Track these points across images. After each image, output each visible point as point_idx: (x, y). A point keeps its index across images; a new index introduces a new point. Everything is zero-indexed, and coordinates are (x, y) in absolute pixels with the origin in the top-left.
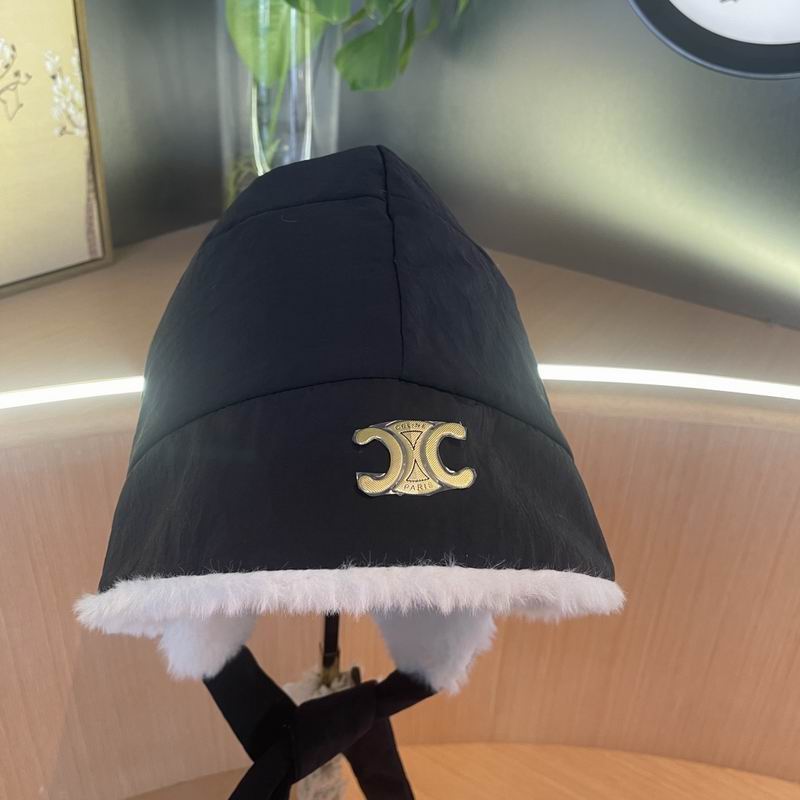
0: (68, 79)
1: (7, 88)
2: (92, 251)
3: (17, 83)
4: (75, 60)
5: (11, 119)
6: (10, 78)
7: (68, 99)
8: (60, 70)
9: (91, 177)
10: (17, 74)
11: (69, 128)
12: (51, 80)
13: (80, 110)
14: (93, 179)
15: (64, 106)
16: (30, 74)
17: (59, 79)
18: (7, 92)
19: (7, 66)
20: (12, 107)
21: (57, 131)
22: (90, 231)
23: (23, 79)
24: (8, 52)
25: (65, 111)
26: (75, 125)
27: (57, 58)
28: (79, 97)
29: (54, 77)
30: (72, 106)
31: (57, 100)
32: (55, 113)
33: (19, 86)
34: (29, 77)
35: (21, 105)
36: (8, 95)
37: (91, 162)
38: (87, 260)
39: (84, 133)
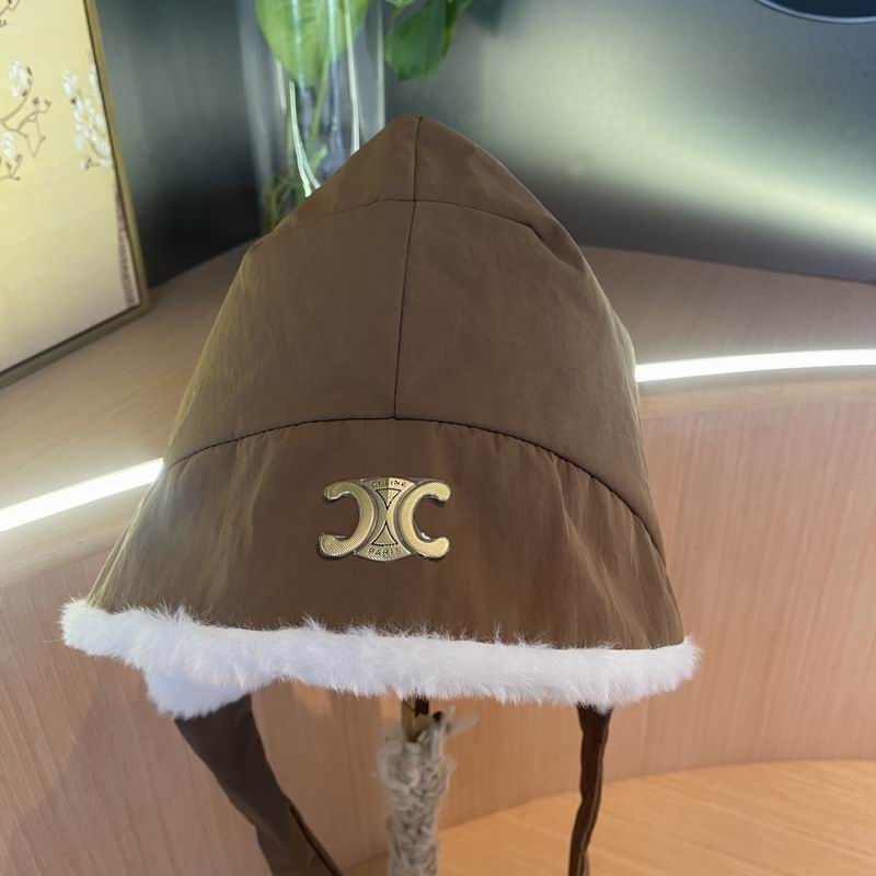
0: (88, 102)
1: (27, 120)
2: (130, 299)
3: (36, 113)
4: (93, 79)
5: (34, 155)
6: (29, 107)
7: (91, 127)
8: (79, 92)
9: (121, 213)
10: (36, 102)
11: (95, 159)
12: (72, 106)
13: (103, 137)
14: (123, 216)
15: (87, 134)
16: (49, 100)
17: (78, 102)
18: (28, 124)
19: (25, 94)
20: (34, 145)
21: (82, 165)
22: (125, 276)
23: (42, 106)
24: (24, 76)
25: (89, 140)
26: (100, 156)
27: (75, 78)
28: (101, 122)
29: (74, 101)
30: (94, 132)
31: (79, 127)
32: (79, 144)
33: (40, 115)
34: (48, 103)
35: (44, 138)
36: (29, 128)
37: (120, 197)
38: (125, 309)
39: (110, 163)
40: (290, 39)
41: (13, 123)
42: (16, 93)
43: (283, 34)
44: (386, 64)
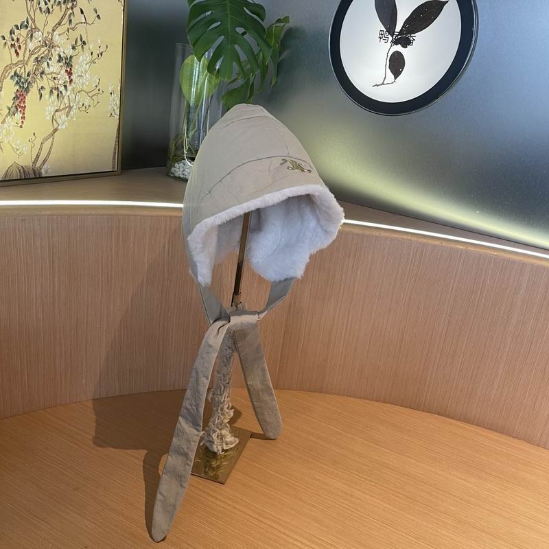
0: (116, 95)
1: (95, 95)
2: (114, 167)
4: (119, 88)
5: (95, 107)
6: (96, 91)
7: (115, 104)
8: (114, 91)
9: (118, 135)
10: (99, 90)
11: (113, 114)
12: (110, 95)
13: (118, 108)
15: (113, 105)
17: (113, 94)
19: (96, 86)
20: (95, 102)
21: (109, 115)
22: (114, 159)
23: (101, 92)
24: (97, 81)
25: (113, 108)
26: (115, 114)
27: (113, 87)
28: (118, 103)
29: (111, 93)
30: (115, 106)
31: (111, 103)
32: (110, 107)
33: (99, 94)
34: (103, 92)
35: (99, 102)
36: (94, 97)
37: (119, 130)
38: (111, 170)
39: (118, 117)
41: (90, 94)
42: (94, 86)
43: (188, 88)
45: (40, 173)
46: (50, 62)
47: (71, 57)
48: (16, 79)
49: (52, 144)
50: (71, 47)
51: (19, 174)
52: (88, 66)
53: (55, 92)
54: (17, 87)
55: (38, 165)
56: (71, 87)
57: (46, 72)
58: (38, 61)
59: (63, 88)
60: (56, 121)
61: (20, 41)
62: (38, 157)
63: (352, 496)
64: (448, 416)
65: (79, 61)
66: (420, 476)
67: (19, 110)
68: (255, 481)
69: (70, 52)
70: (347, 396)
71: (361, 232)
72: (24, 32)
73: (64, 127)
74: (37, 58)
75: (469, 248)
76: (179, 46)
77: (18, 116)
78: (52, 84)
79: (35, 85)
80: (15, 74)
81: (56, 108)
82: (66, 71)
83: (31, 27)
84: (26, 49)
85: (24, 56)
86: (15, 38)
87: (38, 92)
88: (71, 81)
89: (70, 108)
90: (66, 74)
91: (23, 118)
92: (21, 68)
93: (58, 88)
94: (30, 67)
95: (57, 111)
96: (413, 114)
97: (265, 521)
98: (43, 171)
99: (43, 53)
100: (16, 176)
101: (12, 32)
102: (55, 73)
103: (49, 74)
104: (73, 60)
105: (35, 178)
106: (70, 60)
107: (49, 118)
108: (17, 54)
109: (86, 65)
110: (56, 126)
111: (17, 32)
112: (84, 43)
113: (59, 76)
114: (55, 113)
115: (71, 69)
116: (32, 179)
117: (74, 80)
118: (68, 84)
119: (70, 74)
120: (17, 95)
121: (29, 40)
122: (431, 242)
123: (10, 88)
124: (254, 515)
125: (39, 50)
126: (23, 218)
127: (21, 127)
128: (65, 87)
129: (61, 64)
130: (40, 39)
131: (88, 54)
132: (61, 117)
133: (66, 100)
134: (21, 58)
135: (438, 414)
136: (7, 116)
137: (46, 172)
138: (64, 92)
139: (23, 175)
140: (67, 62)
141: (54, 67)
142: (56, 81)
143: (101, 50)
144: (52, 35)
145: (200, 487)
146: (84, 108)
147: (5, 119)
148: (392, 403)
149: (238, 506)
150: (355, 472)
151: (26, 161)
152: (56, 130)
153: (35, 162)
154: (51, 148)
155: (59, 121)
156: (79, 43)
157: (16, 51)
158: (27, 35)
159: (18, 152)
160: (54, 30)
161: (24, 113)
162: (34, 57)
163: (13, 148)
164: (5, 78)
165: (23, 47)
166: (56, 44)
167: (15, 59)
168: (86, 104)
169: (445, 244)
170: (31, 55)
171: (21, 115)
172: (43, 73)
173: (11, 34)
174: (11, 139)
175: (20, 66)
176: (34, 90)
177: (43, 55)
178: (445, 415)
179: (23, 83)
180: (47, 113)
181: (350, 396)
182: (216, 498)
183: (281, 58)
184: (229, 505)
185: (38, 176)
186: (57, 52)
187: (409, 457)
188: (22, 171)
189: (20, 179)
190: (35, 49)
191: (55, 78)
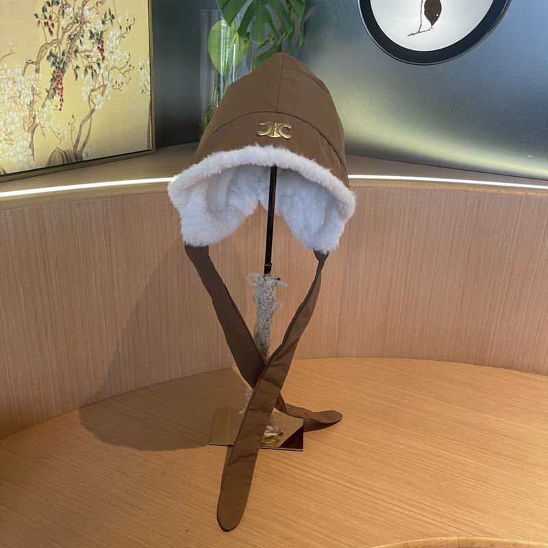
0: (146, 70)
1: (126, 71)
2: (149, 146)
3: (129, 70)
4: (148, 62)
5: (127, 84)
6: (128, 67)
7: (145, 79)
8: (144, 66)
9: (150, 112)
10: (130, 66)
11: (145, 91)
13: (149, 84)
14: (151, 114)
15: (144, 81)
16: (134, 66)
17: (143, 70)
19: (127, 62)
20: (128, 79)
21: (141, 91)
22: (148, 137)
23: (132, 68)
24: (128, 56)
25: (144, 83)
26: (147, 90)
27: (143, 61)
28: (149, 78)
29: (141, 69)
30: (146, 81)
31: (142, 78)
32: (141, 84)
33: (131, 71)
35: (131, 79)
36: (126, 74)
38: (146, 149)
39: (149, 93)
40: (219, 57)
41: (123, 71)
42: (125, 62)
43: (216, 56)
44: (253, 69)
45: (81, 157)
46: (82, 40)
47: (102, 33)
48: (52, 59)
49: (90, 126)
50: (101, 22)
51: (61, 159)
52: (118, 41)
53: (90, 71)
54: (54, 68)
55: (79, 149)
56: (104, 64)
57: (80, 50)
58: (71, 39)
59: (96, 66)
60: (92, 101)
61: (53, 19)
62: (78, 140)
63: (440, 457)
64: (516, 369)
65: (110, 37)
66: (502, 430)
67: (57, 92)
68: (339, 451)
69: (100, 27)
70: (409, 358)
71: (415, 187)
72: (56, 8)
73: (100, 107)
74: (70, 36)
75: (529, 193)
76: (203, 13)
77: (57, 98)
78: (86, 63)
79: (70, 65)
80: (51, 53)
81: (92, 88)
82: (98, 47)
83: (62, 3)
84: (59, 26)
85: (58, 35)
86: (48, 16)
87: (73, 71)
88: (103, 58)
89: (104, 86)
90: (98, 51)
91: (62, 100)
92: (55, 47)
93: (91, 67)
94: (64, 46)
95: (92, 90)
96: (454, 61)
97: (360, 489)
98: (84, 155)
99: (75, 30)
100: (59, 162)
101: (44, 10)
102: (88, 51)
103: (82, 52)
104: (104, 35)
105: (77, 163)
106: (101, 36)
107: (86, 98)
108: (51, 32)
109: (116, 39)
110: (93, 106)
111: (49, 9)
112: (113, 17)
113: (92, 54)
114: (90, 93)
115: (102, 46)
116: (75, 163)
117: (106, 56)
118: (101, 62)
119: (102, 50)
120: (54, 77)
121: (61, 17)
122: (489, 191)
123: (47, 69)
124: (348, 485)
125: (72, 27)
126: (78, 202)
127: (60, 110)
128: (99, 64)
129: (93, 41)
130: (72, 15)
131: (117, 28)
132: (97, 96)
133: (100, 79)
134: (55, 37)
135: (504, 367)
136: (46, 100)
137: (87, 155)
138: (97, 71)
139: (65, 160)
140: (98, 38)
141: (87, 44)
142: (90, 59)
143: (130, 23)
144: (83, 10)
145: (285, 461)
146: (117, 87)
147: (44, 103)
148: (456, 362)
149: (328, 477)
150: (437, 433)
151: (67, 145)
152: (93, 111)
153: (75, 146)
154: (90, 130)
155: (95, 101)
156: (108, 17)
157: (50, 29)
158: (59, 11)
159: (59, 137)
160: (84, 5)
161: (62, 95)
162: (67, 35)
163: (54, 132)
164: (41, 59)
165: (56, 25)
166: (87, 19)
167: (50, 39)
168: (119, 81)
169: (503, 191)
170: (64, 33)
171: (59, 98)
172: (76, 51)
173: (43, 12)
174: (52, 123)
175: (55, 45)
176: (69, 70)
177: (75, 32)
178: (511, 368)
179: (59, 63)
180: (84, 93)
181: (412, 358)
182: (303, 470)
183: (307, 17)
184: (319, 476)
185: (79, 160)
186: (88, 29)
187: (487, 413)
188: (64, 157)
189: (63, 165)
190: (68, 26)
191: (88, 56)
